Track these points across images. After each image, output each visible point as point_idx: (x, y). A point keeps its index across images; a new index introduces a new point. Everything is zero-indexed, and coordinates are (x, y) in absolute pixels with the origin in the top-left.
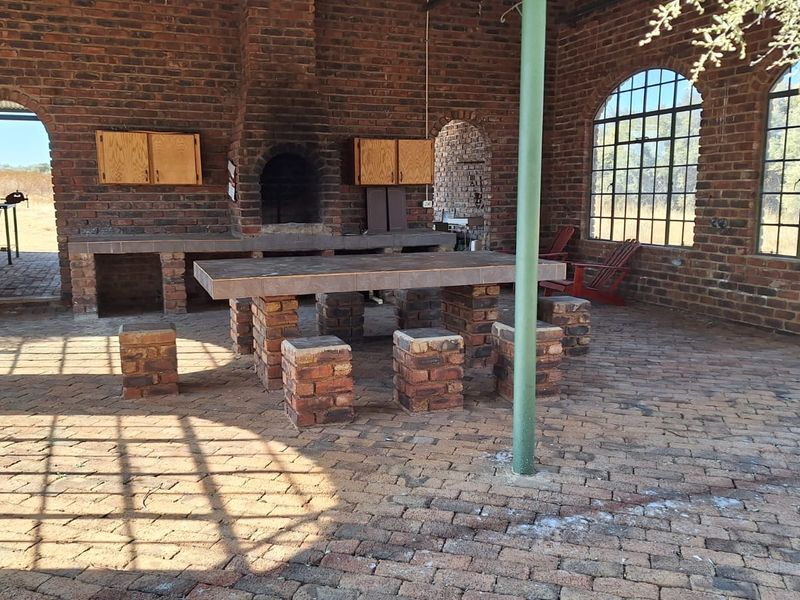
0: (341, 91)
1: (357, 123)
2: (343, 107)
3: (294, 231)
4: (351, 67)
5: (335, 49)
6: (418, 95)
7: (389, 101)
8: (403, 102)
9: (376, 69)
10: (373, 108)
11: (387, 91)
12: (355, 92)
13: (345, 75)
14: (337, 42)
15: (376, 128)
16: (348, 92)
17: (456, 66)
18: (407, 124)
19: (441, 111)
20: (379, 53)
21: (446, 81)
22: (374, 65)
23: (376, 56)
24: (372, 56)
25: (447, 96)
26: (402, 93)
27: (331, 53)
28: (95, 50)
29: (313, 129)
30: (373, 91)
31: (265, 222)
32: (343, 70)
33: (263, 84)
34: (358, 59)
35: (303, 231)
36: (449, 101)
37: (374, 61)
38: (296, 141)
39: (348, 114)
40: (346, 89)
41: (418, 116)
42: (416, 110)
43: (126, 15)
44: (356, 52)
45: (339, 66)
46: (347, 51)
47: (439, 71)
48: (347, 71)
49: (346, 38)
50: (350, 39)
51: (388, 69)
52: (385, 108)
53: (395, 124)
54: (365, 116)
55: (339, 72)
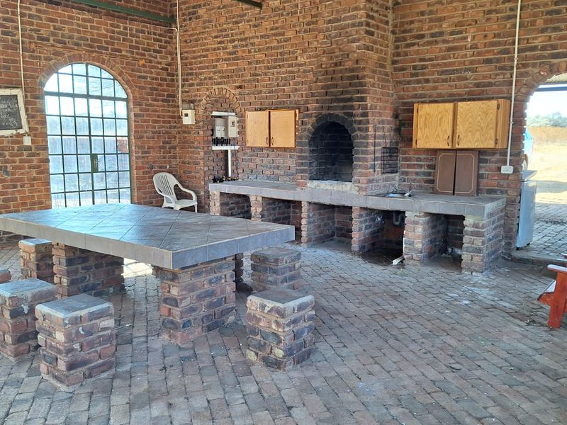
0: (422, 60)
1: (436, 88)
2: (423, 74)
3: (330, 188)
4: (433, 35)
5: (420, 21)
6: (507, 52)
7: (472, 62)
8: (488, 61)
9: (460, 32)
10: (452, 72)
11: (470, 52)
12: (437, 58)
13: (429, 43)
14: (422, 13)
15: (455, 91)
16: (431, 60)
17: (558, 12)
18: (490, 84)
19: (534, 65)
20: (463, 15)
21: (543, 31)
22: (458, 29)
23: (461, 19)
24: (455, 20)
25: (544, 48)
26: (488, 52)
27: (416, 25)
28: (260, 56)
29: (350, 100)
30: (454, 54)
31: (312, 179)
32: (426, 40)
33: (323, 66)
34: (441, 26)
35: (335, 188)
36: (546, 53)
37: (459, 24)
38: (337, 112)
39: (427, 81)
40: (428, 56)
41: (504, 74)
42: (501, 68)
43: (277, 28)
44: (441, 19)
45: (422, 36)
46: (431, 20)
47: (535, 21)
48: (431, 39)
49: (431, 8)
50: (434, 8)
51: (472, 30)
52: (466, 70)
53: (478, 85)
54: (445, 80)
55: (421, 41)
